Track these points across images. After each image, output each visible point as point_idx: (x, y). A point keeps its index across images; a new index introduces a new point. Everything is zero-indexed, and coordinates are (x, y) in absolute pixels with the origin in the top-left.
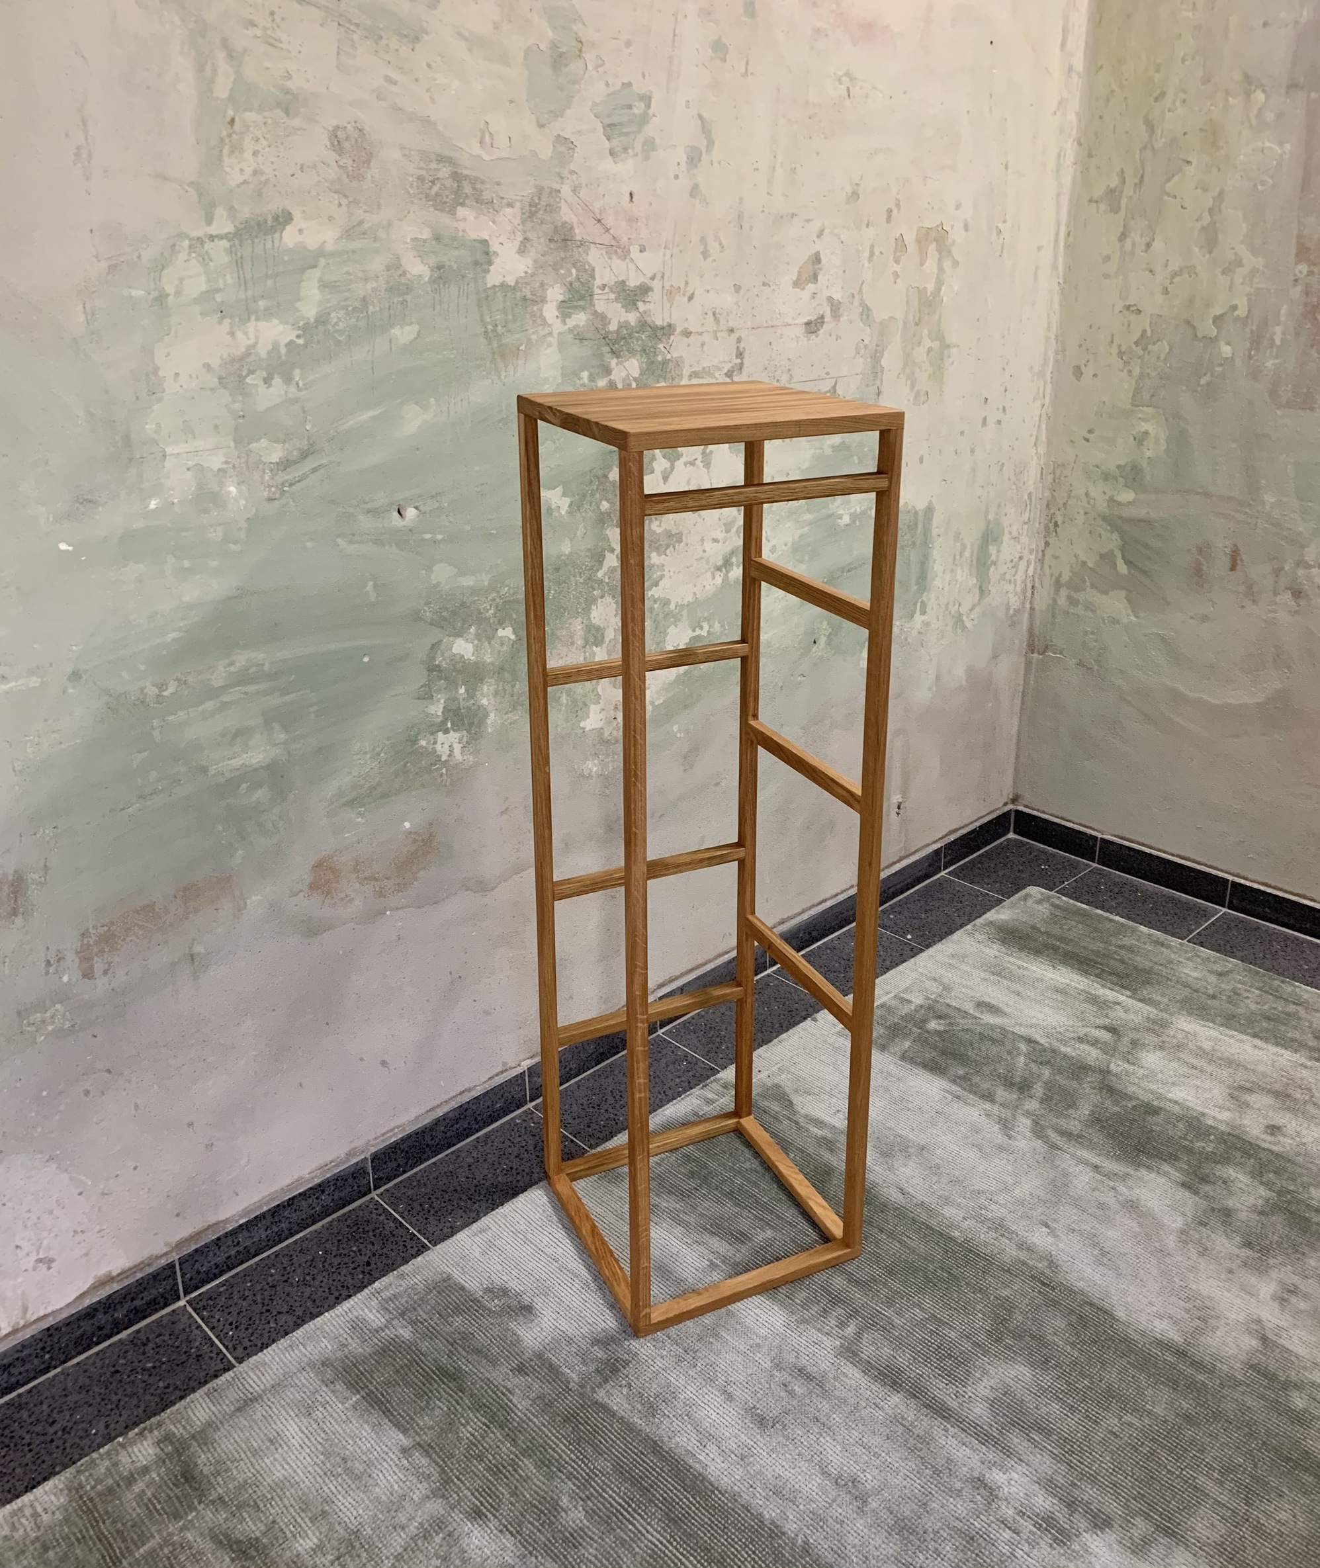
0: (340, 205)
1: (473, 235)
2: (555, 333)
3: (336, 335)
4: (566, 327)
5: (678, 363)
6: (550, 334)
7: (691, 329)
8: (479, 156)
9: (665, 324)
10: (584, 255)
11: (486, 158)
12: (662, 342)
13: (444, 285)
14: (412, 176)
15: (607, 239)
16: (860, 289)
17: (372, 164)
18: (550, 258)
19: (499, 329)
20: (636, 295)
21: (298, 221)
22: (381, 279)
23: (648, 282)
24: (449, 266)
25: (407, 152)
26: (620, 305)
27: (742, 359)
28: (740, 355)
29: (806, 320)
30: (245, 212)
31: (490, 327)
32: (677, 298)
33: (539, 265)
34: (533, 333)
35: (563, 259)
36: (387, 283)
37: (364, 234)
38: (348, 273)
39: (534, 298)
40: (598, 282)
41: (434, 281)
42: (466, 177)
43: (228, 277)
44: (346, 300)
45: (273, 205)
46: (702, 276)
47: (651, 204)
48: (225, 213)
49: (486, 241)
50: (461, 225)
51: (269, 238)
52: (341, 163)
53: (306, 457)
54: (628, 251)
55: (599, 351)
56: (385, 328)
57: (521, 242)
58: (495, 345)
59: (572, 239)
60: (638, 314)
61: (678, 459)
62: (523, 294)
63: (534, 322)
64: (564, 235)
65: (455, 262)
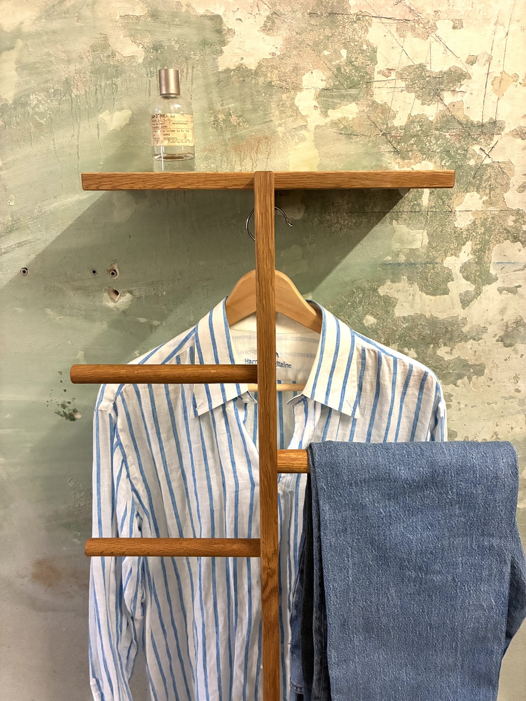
1: (201, 11)
2: (311, 126)
3: (37, 118)
4: (328, 120)
5: (502, 171)
6: (305, 127)
9: (485, 120)
10: (361, 32)
12: (478, 143)
15: (399, 12)
18: (309, 38)
19: (233, 119)
20: (441, 83)
22: (86, 60)
24: (170, 47)
26: (413, 95)
31: (221, 117)
32: (511, 89)
33: (293, 45)
34: (280, 125)
35: (328, 38)
36: (93, 64)
37: (66, 13)
38: (48, 54)
39: (283, 84)
40: (378, 68)
41: (150, 63)
49: (218, 17)
53: (10, 232)
54: (434, 28)
55: (377, 151)
56: (92, 112)
57: (268, 18)
58: (228, 136)
59: (345, 12)
60: (441, 107)
61: (489, 284)
62: (269, 79)
63: (282, 112)
64: (333, 7)
65: (177, 42)
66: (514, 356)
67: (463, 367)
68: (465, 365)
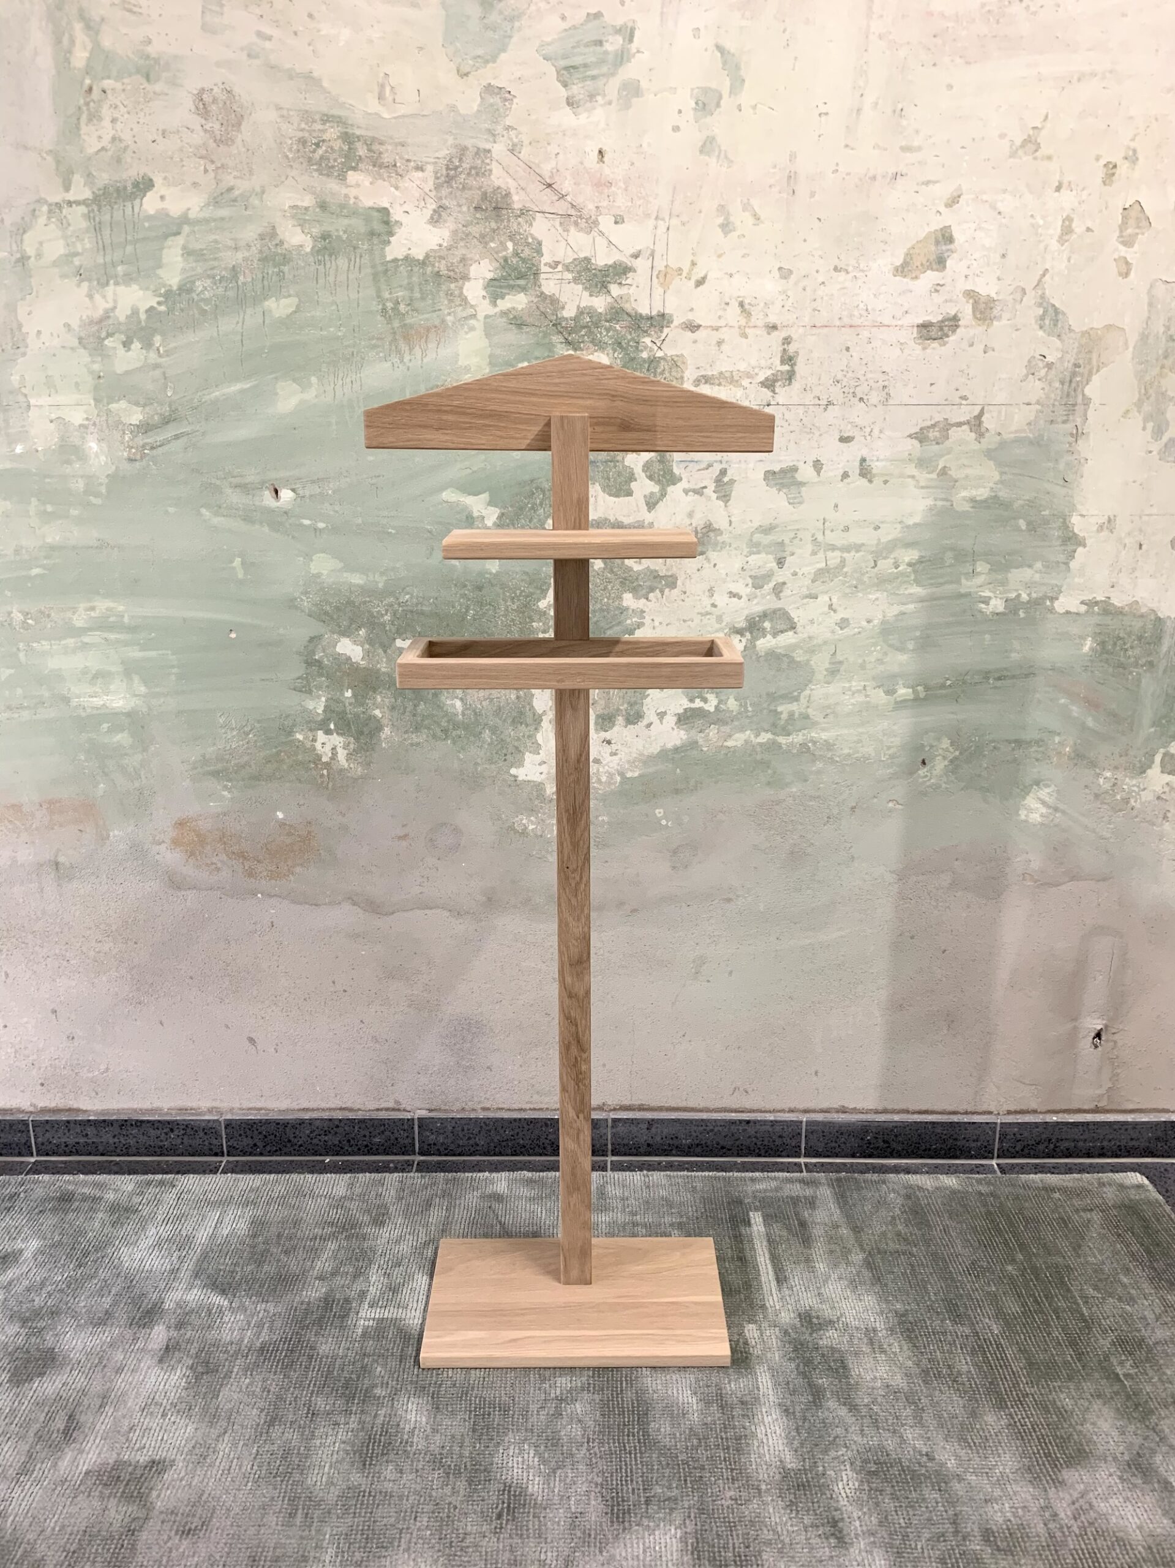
0: (206, 171)
1: (370, 204)
2: (481, 316)
3: (202, 304)
4: (497, 310)
5: (675, 363)
6: (474, 316)
7: (699, 322)
8: (376, 114)
9: (654, 313)
10: (526, 227)
11: (386, 115)
12: (649, 335)
13: (330, 255)
14: (291, 138)
15: (562, 207)
16: (1040, 281)
17: (243, 127)
18: (475, 230)
19: (402, 308)
20: (607, 276)
21: (160, 187)
22: (254, 248)
23: (629, 262)
24: (339, 237)
25: (285, 113)
26: (580, 287)
27: (792, 366)
28: (788, 359)
29: (920, 321)
30: (104, 178)
31: (389, 305)
32: (676, 283)
33: (461, 237)
34: (449, 314)
35: (494, 231)
36: (261, 252)
37: (235, 200)
38: (216, 241)
39: (452, 274)
40: (546, 258)
41: (318, 252)
42: (358, 137)
43: (86, 240)
44: (212, 269)
45: (133, 172)
46: (720, 256)
47: (633, 164)
48: (82, 181)
49: (386, 209)
50: (353, 192)
51: (129, 204)
52: (207, 127)
53: (167, 423)
54: (596, 223)
55: (547, 341)
56: (258, 299)
57: (434, 211)
58: (396, 324)
59: (509, 207)
60: (609, 299)
61: (674, 484)
62: (436, 269)
63: (451, 301)
64: (497, 202)
65: (345, 232)
66: (706, 565)
67: (655, 577)
68: (655, 576)
